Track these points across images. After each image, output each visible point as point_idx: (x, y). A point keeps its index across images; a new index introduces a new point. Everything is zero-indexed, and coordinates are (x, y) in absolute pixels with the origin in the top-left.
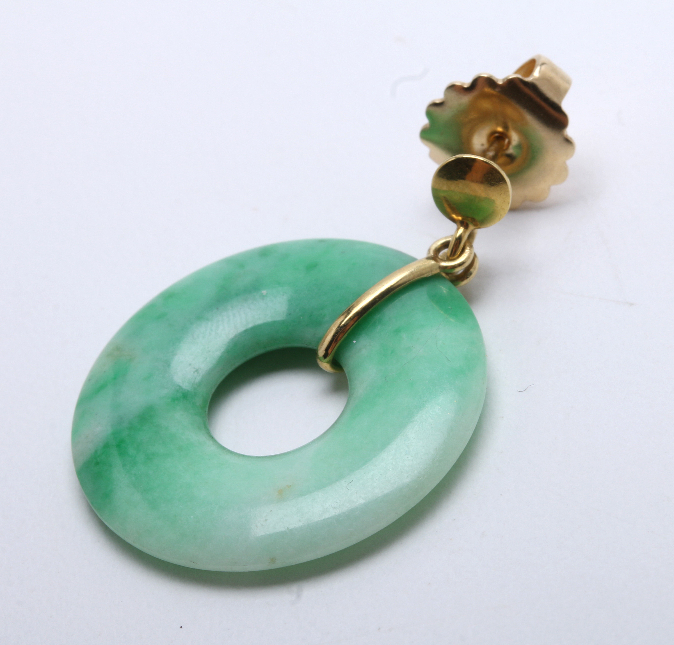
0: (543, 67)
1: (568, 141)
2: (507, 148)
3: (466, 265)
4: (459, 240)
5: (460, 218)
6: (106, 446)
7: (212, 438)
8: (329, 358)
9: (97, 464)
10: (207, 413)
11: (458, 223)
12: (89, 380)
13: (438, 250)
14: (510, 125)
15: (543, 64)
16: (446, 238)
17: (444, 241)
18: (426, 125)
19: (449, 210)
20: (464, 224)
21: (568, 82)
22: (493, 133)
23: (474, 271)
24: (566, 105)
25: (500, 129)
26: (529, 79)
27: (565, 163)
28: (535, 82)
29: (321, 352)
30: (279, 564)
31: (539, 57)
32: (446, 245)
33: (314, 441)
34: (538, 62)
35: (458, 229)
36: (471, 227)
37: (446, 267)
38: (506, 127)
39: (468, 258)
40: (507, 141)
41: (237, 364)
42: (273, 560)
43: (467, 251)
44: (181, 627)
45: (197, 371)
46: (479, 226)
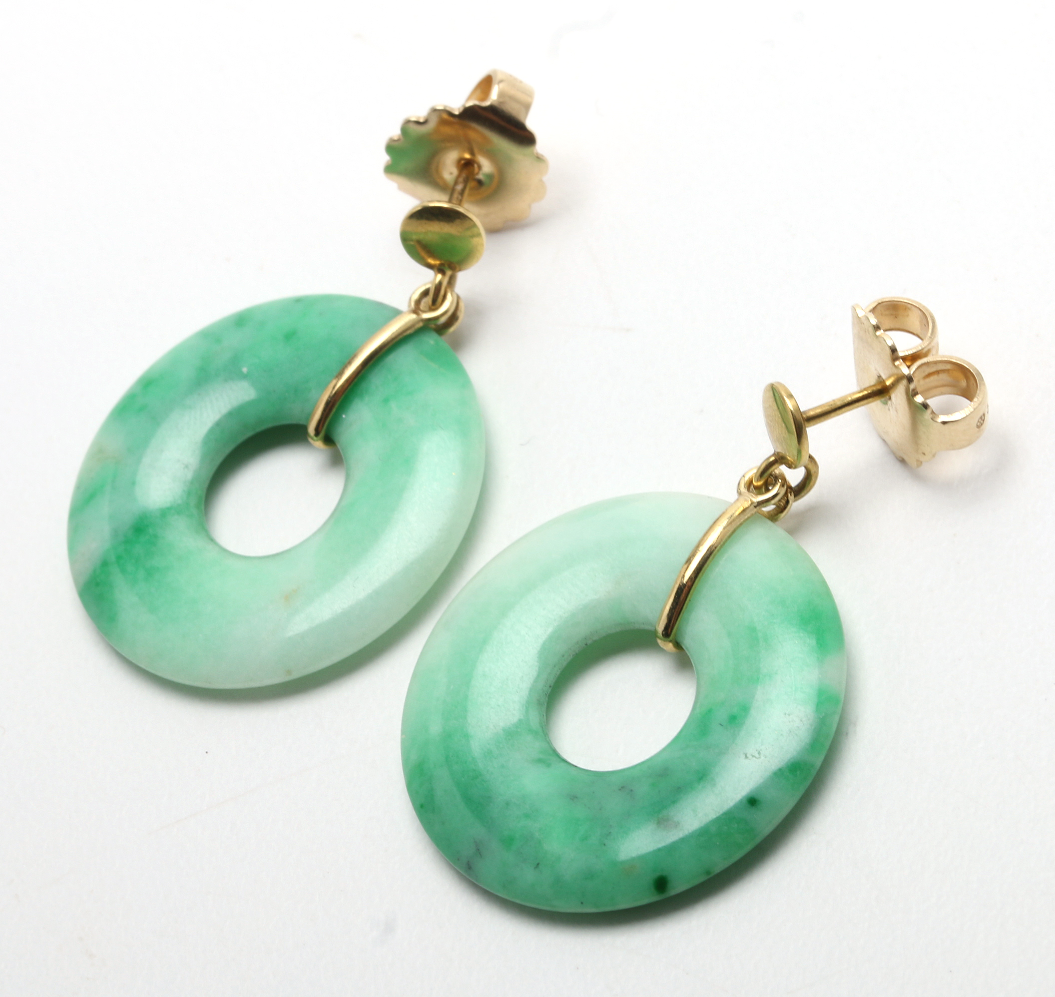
0: (501, 85)
1: (539, 158)
2: (478, 174)
3: (450, 313)
4: (438, 287)
5: (438, 262)
6: (105, 564)
7: (212, 540)
8: (322, 434)
9: (97, 584)
10: (203, 511)
11: (436, 269)
12: (78, 487)
13: (418, 302)
14: (476, 150)
15: (501, 81)
16: (425, 285)
17: (423, 289)
18: (388, 162)
19: (423, 254)
20: (440, 270)
21: (530, 95)
22: (461, 159)
23: (461, 315)
24: (531, 123)
25: (467, 156)
26: (487, 103)
27: (541, 180)
28: (496, 104)
29: (311, 430)
30: (295, 675)
31: (495, 72)
32: (426, 293)
33: (314, 534)
34: (495, 80)
35: (436, 275)
36: (449, 273)
37: (430, 320)
38: (472, 153)
39: (452, 303)
40: (476, 166)
41: (227, 451)
42: (289, 672)
43: (449, 296)
44: (207, 752)
45: (187, 467)
46: (458, 269)
